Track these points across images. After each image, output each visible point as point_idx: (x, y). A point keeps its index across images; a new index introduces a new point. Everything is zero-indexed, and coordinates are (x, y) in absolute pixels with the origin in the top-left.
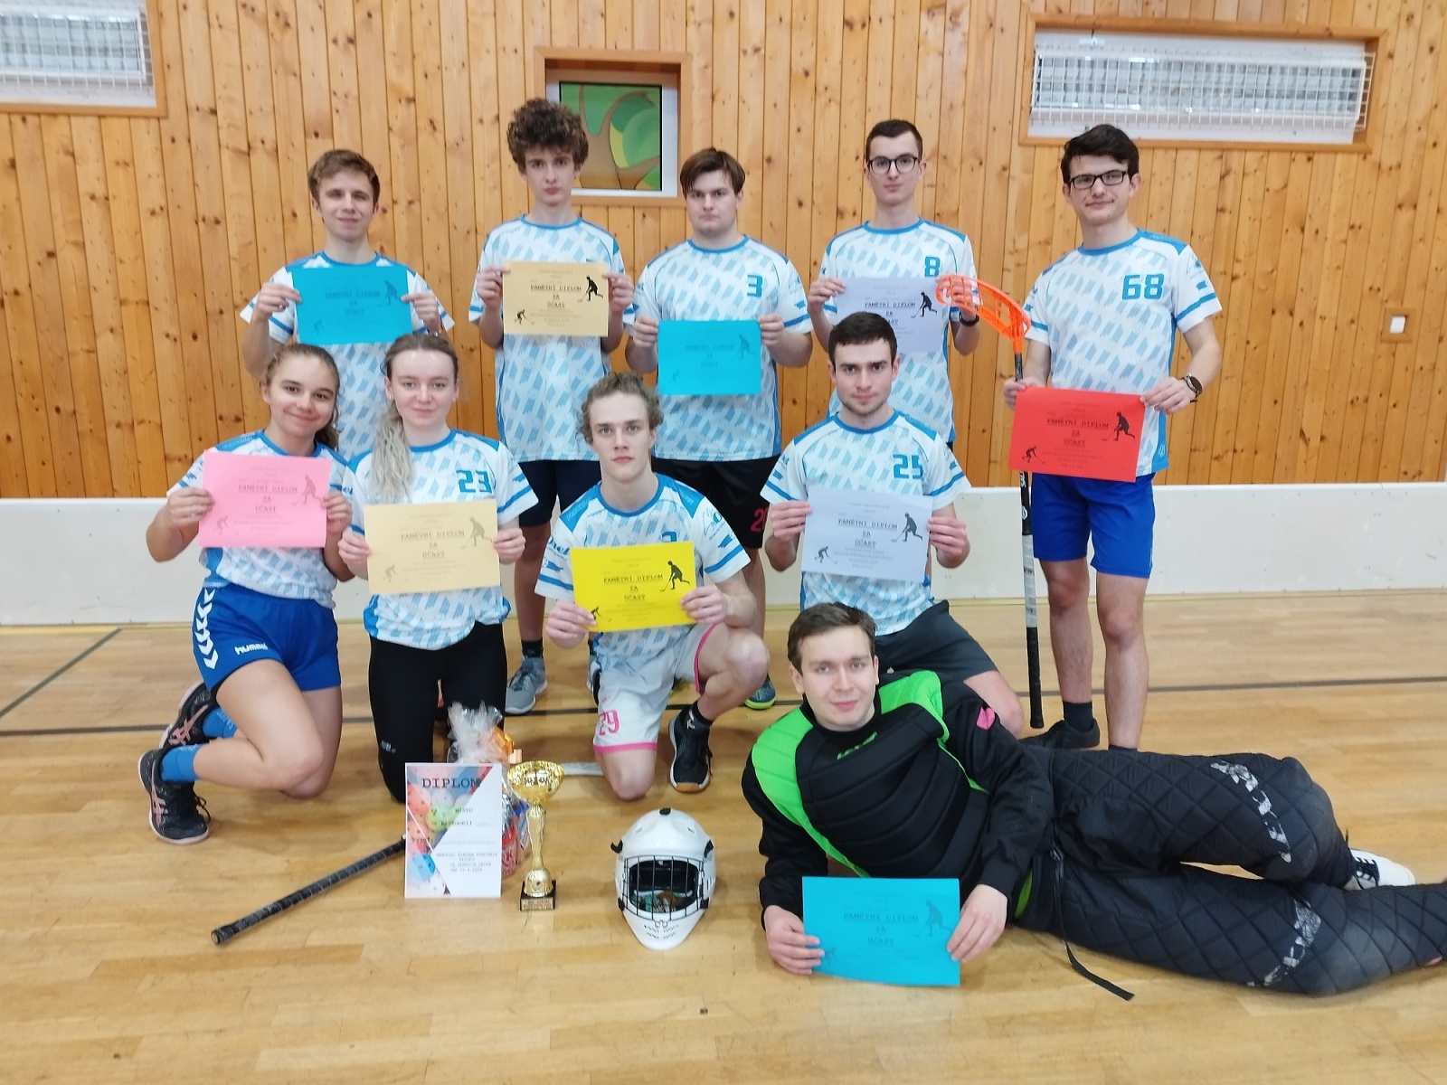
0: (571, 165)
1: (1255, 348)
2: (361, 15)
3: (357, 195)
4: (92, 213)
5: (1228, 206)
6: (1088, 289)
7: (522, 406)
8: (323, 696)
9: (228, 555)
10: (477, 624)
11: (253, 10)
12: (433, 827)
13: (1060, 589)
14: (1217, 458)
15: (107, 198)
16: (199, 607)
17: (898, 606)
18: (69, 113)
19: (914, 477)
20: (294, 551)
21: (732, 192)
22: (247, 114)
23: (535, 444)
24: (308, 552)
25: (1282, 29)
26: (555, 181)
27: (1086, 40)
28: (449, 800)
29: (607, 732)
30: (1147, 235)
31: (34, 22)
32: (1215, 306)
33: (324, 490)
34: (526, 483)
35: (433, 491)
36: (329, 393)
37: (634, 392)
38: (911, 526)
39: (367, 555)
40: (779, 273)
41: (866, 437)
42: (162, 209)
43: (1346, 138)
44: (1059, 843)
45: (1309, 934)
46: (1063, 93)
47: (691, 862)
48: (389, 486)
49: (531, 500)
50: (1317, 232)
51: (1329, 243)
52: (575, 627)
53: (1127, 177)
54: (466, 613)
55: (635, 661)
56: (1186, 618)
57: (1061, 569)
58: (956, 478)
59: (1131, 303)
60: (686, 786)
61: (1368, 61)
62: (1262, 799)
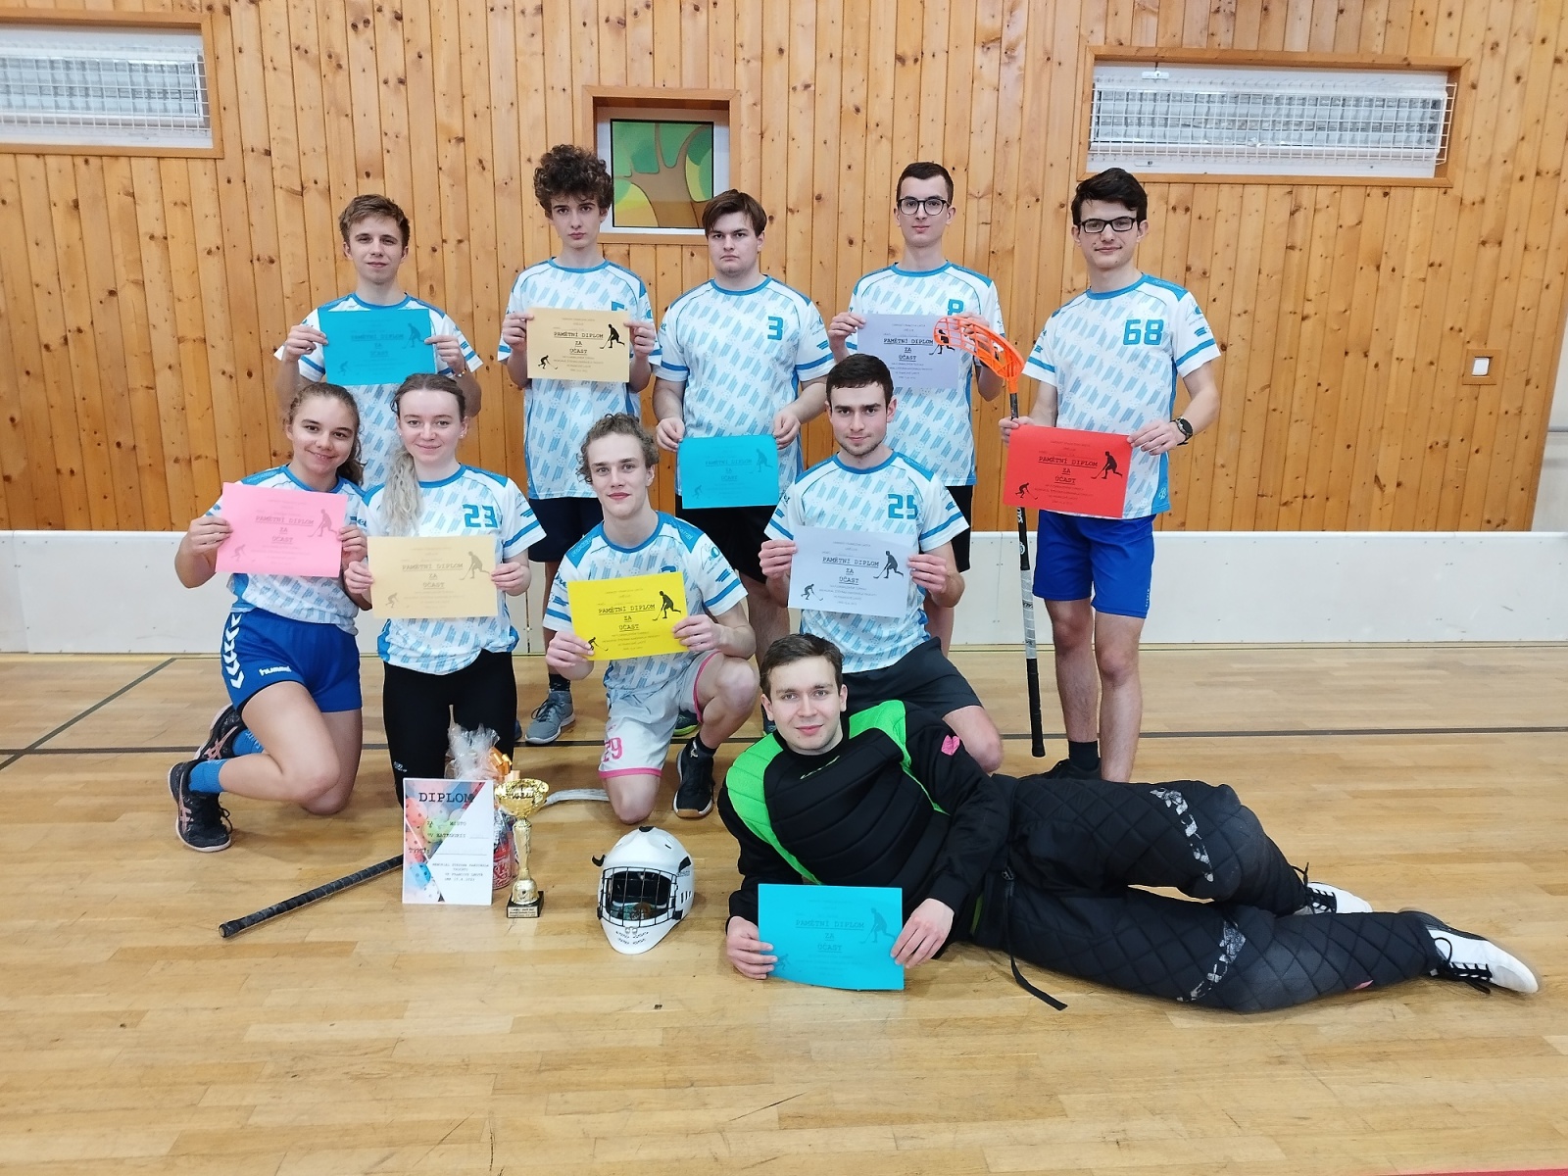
0: (596, 210)
1: (1327, 390)
2: (412, 55)
3: (386, 239)
4: (151, 252)
5: (1298, 243)
6: (1092, 334)
7: (547, 445)
8: (344, 718)
9: (253, 583)
10: (484, 651)
11: (306, 52)
12: (429, 838)
13: (1064, 629)
14: (1285, 504)
15: (166, 238)
16: (227, 631)
17: (891, 642)
18: (129, 155)
19: (909, 517)
20: (315, 579)
21: (752, 233)
22: (301, 154)
23: (557, 483)
24: (328, 582)
25: (1356, 59)
26: (579, 227)
27: (1150, 73)
28: (445, 814)
29: (611, 759)
30: (1150, 280)
31: (97, 66)
32: (1214, 352)
33: (340, 523)
34: (533, 518)
35: (440, 525)
36: (350, 431)
37: (628, 432)
38: (892, 564)
39: (371, 583)
40: (801, 316)
41: (863, 477)
42: (218, 248)
43: (1427, 172)
44: (1010, 863)
45: (1232, 952)
46: (1124, 127)
47: (662, 874)
48: (396, 519)
49: (539, 534)
50: (1393, 270)
51: (1406, 281)
52: (573, 656)
53: (1135, 223)
54: (472, 641)
55: (640, 693)
56: (1236, 666)
57: (1065, 608)
58: (952, 519)
59: (1132, 347)
60: (686, 812)
61: (1449, 90)
62: (1190, 822)
